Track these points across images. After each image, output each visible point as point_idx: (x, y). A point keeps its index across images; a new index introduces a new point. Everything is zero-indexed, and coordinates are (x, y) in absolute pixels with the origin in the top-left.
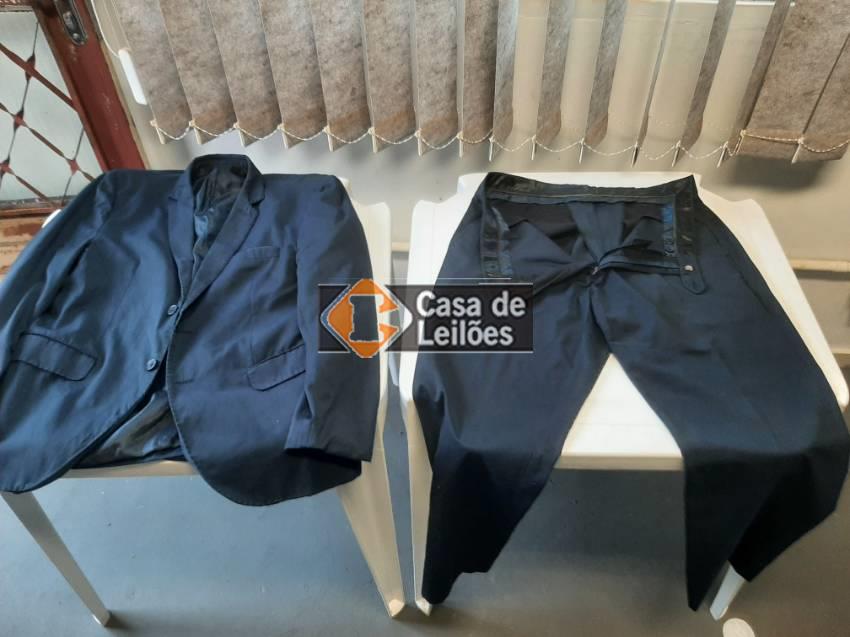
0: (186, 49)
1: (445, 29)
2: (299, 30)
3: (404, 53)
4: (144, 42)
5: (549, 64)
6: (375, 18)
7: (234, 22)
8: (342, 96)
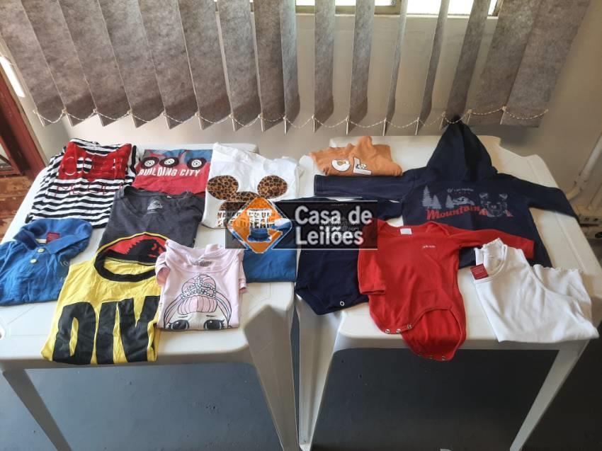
0: (54, 56)
1: (244, 39)
2: (138, 41)
3: (216, 57)
4: (22, 52)
5: (319, 63)
6: (191, 31)
7: (88, 36)
8: (174, 89)
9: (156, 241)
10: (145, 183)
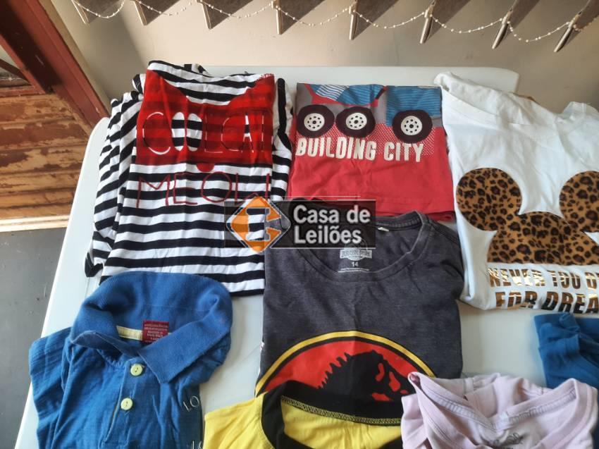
9: (381, 356)
10: (317, 178)
